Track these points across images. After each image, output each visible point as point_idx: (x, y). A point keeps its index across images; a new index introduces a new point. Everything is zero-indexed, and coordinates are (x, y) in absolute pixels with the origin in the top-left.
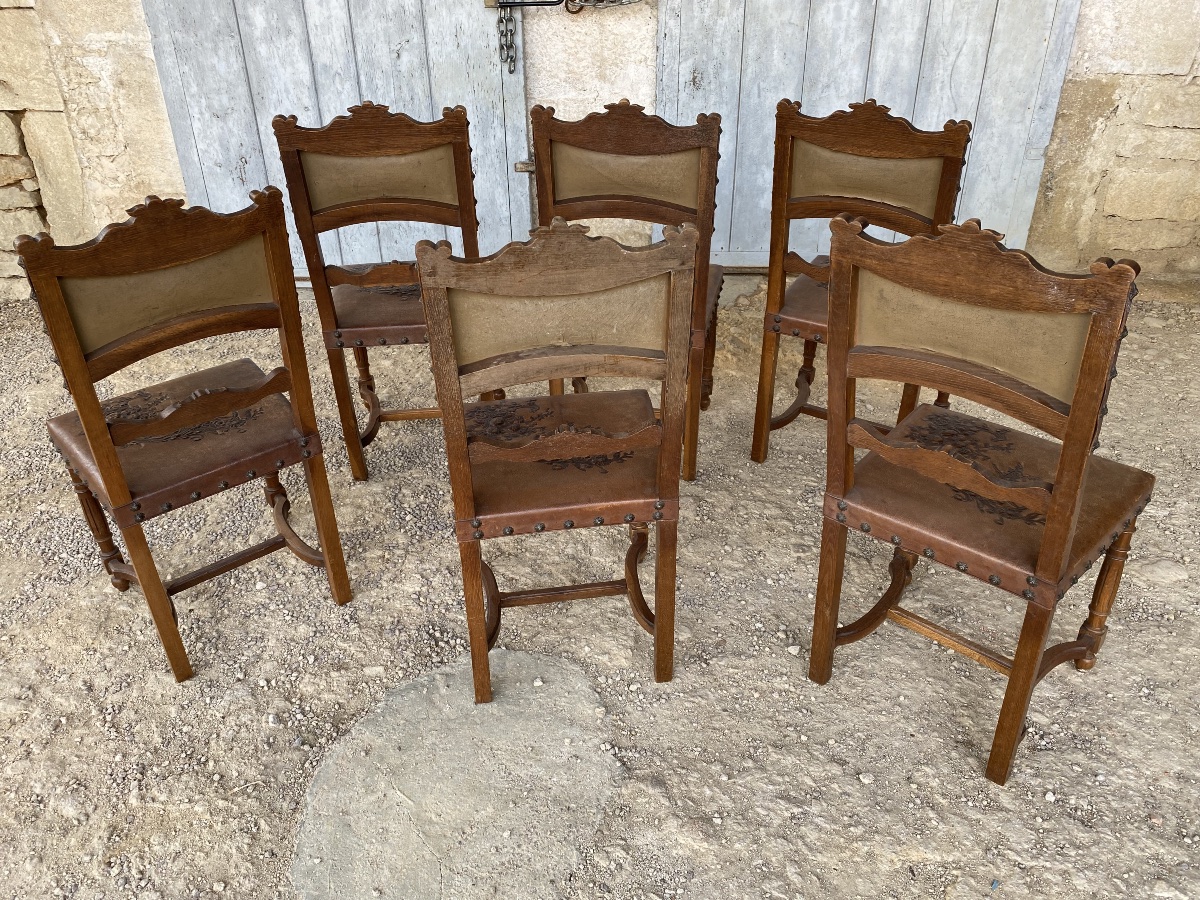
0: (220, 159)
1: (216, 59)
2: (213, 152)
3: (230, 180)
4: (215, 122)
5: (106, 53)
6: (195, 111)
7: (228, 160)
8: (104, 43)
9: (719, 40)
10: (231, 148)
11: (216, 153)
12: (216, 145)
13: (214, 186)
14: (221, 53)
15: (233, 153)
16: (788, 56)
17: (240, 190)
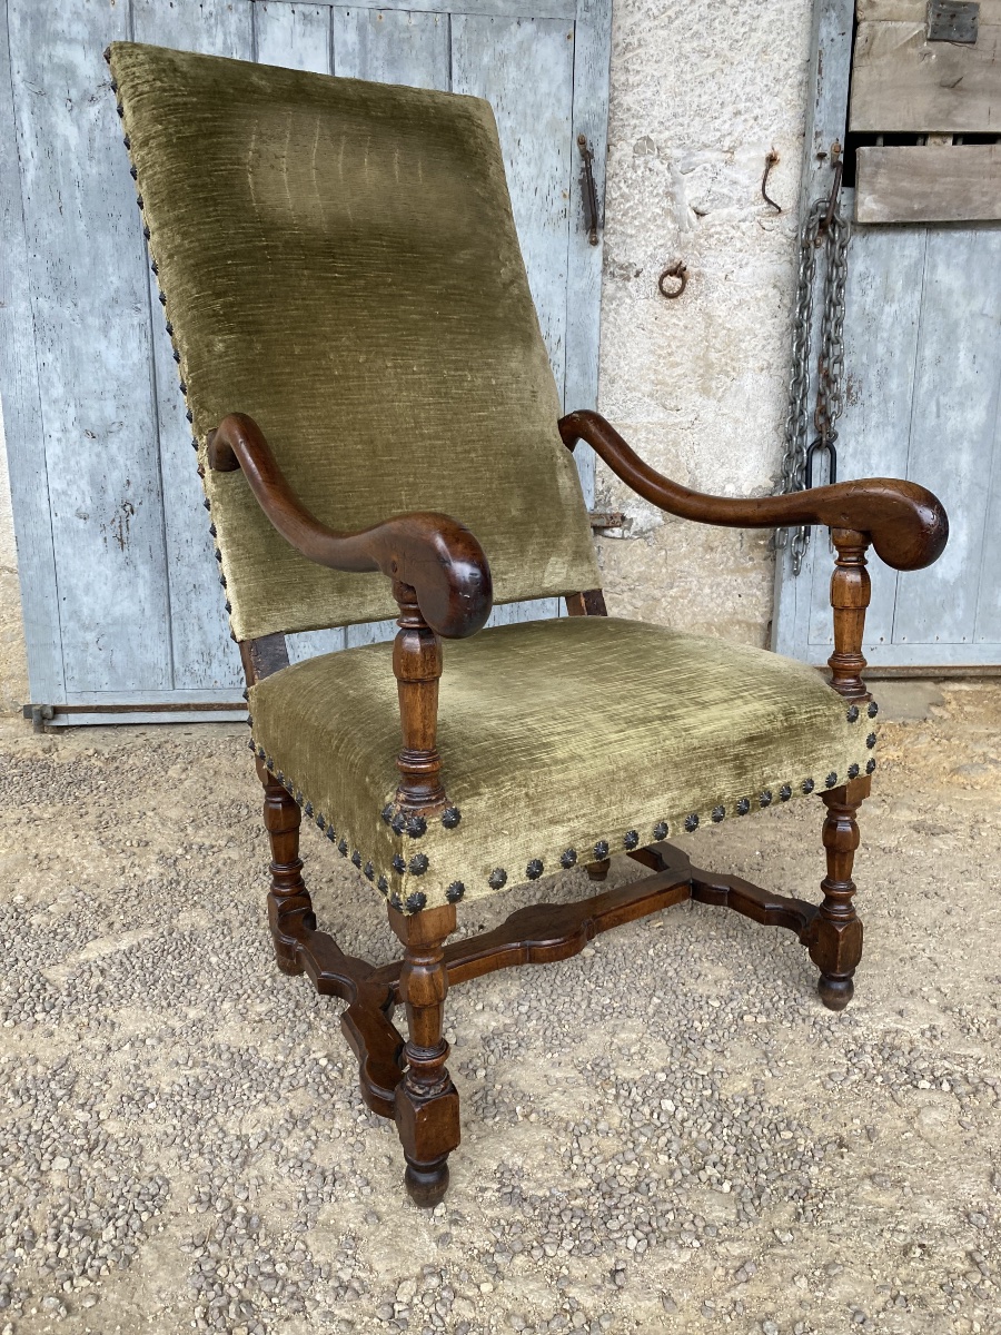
0: (88, 505)
1: (102, 345)
2: (74, 492)
3: (101, 540)
4: (88, 445)
6: (54, 428)
7: (101, 508)
9: (885, 335)
10: (110, 488)
11: (81, 495)
12: (84, 484)
13: (69, 551)
14: (114, 334)
15: (112, 496)
16: (980, 359)
17: (114, 557)
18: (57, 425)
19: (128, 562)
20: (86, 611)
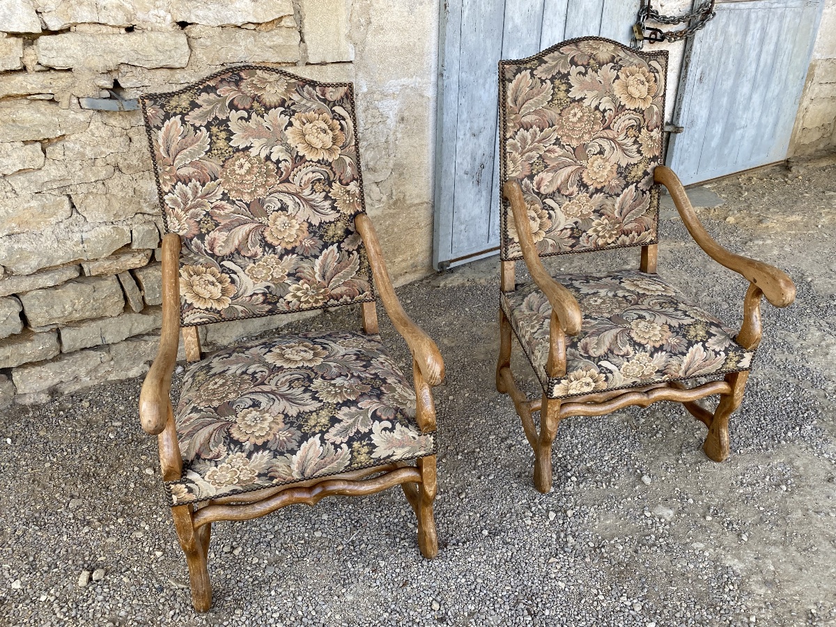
0: (469, 168)
1: (482, 92)
2: (465, 164)
3: (472, 183)
4: (472, 140)
5: (398, 95)
6: (460, 134)
7: (473, 168)
8: (399, 87)
9: (713, 54)
10: (477, 158)
11: (467, 166)
12: (469, 158)
13: (460, 190)
14: (487, 86)
15: (477, 163)
16: (734, 61)
17: (476, 189)
18: (462, 132)
19: (480, 191)
20: (463, 216)
